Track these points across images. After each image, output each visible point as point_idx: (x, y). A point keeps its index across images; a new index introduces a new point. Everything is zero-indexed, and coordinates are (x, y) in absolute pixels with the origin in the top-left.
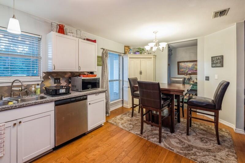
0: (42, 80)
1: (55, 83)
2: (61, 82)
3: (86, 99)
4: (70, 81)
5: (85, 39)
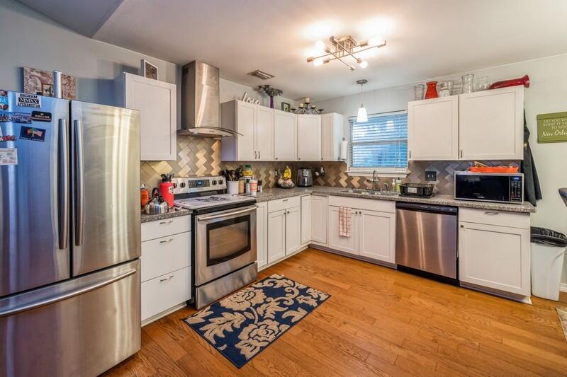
0: (408, 173)
1: (427, 179)
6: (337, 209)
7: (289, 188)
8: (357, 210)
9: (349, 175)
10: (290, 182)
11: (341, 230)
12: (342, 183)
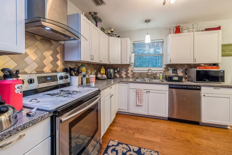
0: (164, 70)
1: (173, 73)
2: (178, 72)
3: (200, 89)
4: (186, 72)
5: (203, 31)
6: (135, 90)
7: (105, 79)
8: (147, 91)
9: (134, 71)
10: (105, 76)
11: (138, 102)
12: (129, 76)
